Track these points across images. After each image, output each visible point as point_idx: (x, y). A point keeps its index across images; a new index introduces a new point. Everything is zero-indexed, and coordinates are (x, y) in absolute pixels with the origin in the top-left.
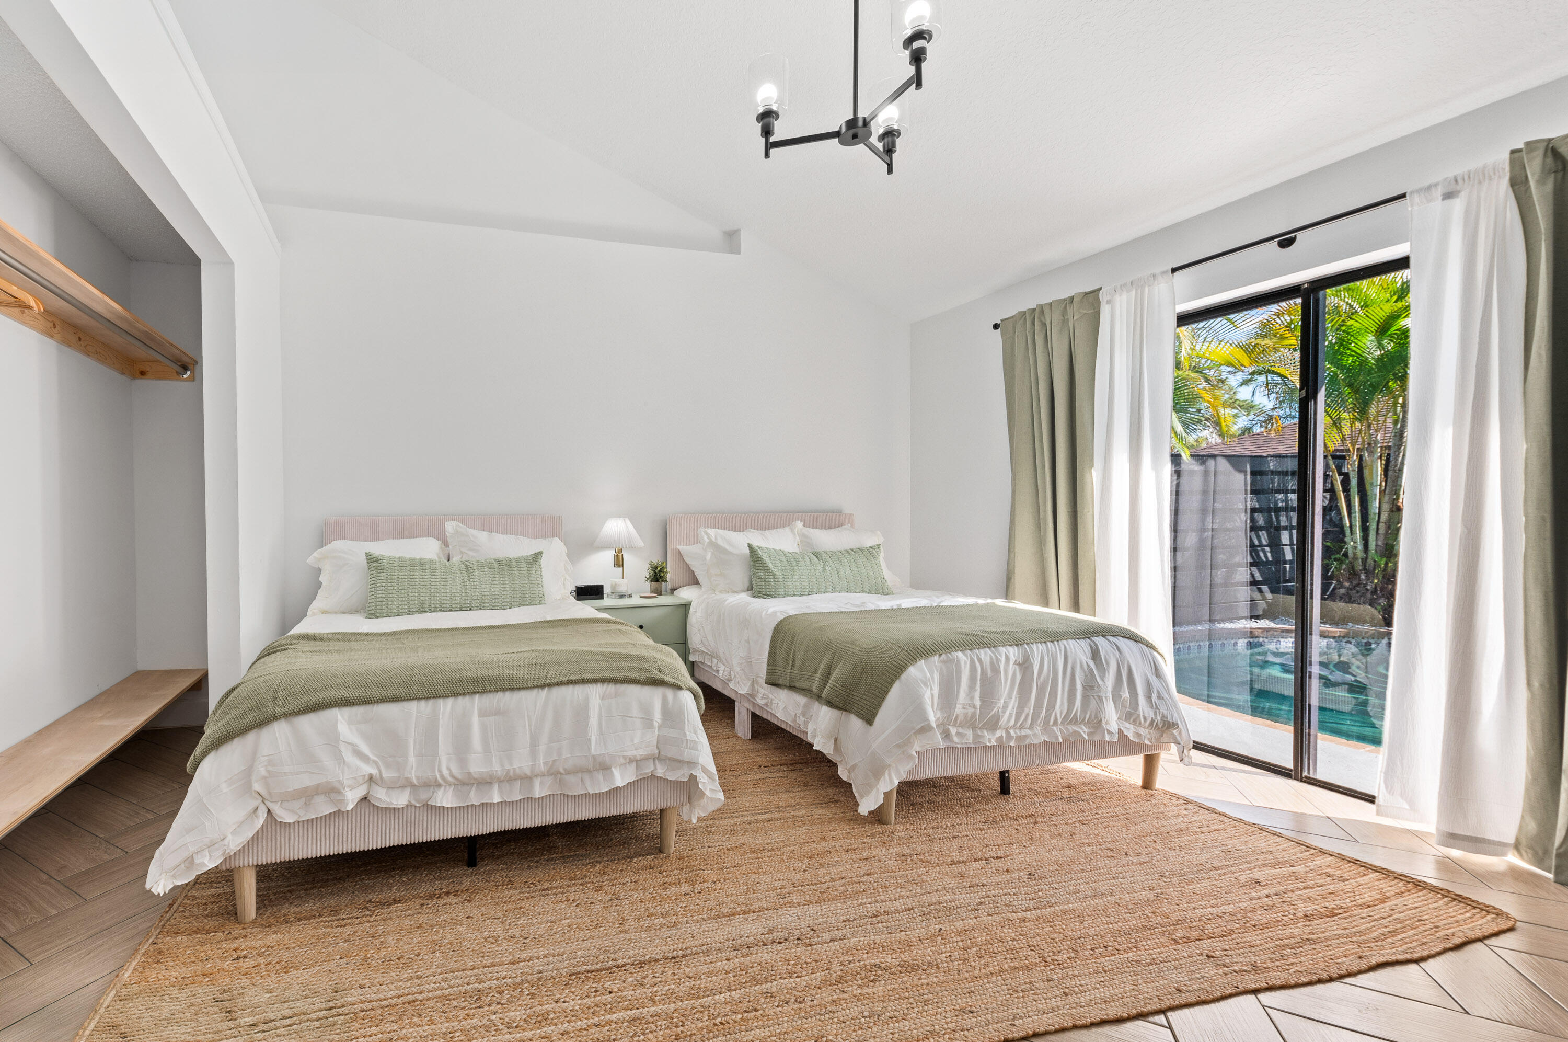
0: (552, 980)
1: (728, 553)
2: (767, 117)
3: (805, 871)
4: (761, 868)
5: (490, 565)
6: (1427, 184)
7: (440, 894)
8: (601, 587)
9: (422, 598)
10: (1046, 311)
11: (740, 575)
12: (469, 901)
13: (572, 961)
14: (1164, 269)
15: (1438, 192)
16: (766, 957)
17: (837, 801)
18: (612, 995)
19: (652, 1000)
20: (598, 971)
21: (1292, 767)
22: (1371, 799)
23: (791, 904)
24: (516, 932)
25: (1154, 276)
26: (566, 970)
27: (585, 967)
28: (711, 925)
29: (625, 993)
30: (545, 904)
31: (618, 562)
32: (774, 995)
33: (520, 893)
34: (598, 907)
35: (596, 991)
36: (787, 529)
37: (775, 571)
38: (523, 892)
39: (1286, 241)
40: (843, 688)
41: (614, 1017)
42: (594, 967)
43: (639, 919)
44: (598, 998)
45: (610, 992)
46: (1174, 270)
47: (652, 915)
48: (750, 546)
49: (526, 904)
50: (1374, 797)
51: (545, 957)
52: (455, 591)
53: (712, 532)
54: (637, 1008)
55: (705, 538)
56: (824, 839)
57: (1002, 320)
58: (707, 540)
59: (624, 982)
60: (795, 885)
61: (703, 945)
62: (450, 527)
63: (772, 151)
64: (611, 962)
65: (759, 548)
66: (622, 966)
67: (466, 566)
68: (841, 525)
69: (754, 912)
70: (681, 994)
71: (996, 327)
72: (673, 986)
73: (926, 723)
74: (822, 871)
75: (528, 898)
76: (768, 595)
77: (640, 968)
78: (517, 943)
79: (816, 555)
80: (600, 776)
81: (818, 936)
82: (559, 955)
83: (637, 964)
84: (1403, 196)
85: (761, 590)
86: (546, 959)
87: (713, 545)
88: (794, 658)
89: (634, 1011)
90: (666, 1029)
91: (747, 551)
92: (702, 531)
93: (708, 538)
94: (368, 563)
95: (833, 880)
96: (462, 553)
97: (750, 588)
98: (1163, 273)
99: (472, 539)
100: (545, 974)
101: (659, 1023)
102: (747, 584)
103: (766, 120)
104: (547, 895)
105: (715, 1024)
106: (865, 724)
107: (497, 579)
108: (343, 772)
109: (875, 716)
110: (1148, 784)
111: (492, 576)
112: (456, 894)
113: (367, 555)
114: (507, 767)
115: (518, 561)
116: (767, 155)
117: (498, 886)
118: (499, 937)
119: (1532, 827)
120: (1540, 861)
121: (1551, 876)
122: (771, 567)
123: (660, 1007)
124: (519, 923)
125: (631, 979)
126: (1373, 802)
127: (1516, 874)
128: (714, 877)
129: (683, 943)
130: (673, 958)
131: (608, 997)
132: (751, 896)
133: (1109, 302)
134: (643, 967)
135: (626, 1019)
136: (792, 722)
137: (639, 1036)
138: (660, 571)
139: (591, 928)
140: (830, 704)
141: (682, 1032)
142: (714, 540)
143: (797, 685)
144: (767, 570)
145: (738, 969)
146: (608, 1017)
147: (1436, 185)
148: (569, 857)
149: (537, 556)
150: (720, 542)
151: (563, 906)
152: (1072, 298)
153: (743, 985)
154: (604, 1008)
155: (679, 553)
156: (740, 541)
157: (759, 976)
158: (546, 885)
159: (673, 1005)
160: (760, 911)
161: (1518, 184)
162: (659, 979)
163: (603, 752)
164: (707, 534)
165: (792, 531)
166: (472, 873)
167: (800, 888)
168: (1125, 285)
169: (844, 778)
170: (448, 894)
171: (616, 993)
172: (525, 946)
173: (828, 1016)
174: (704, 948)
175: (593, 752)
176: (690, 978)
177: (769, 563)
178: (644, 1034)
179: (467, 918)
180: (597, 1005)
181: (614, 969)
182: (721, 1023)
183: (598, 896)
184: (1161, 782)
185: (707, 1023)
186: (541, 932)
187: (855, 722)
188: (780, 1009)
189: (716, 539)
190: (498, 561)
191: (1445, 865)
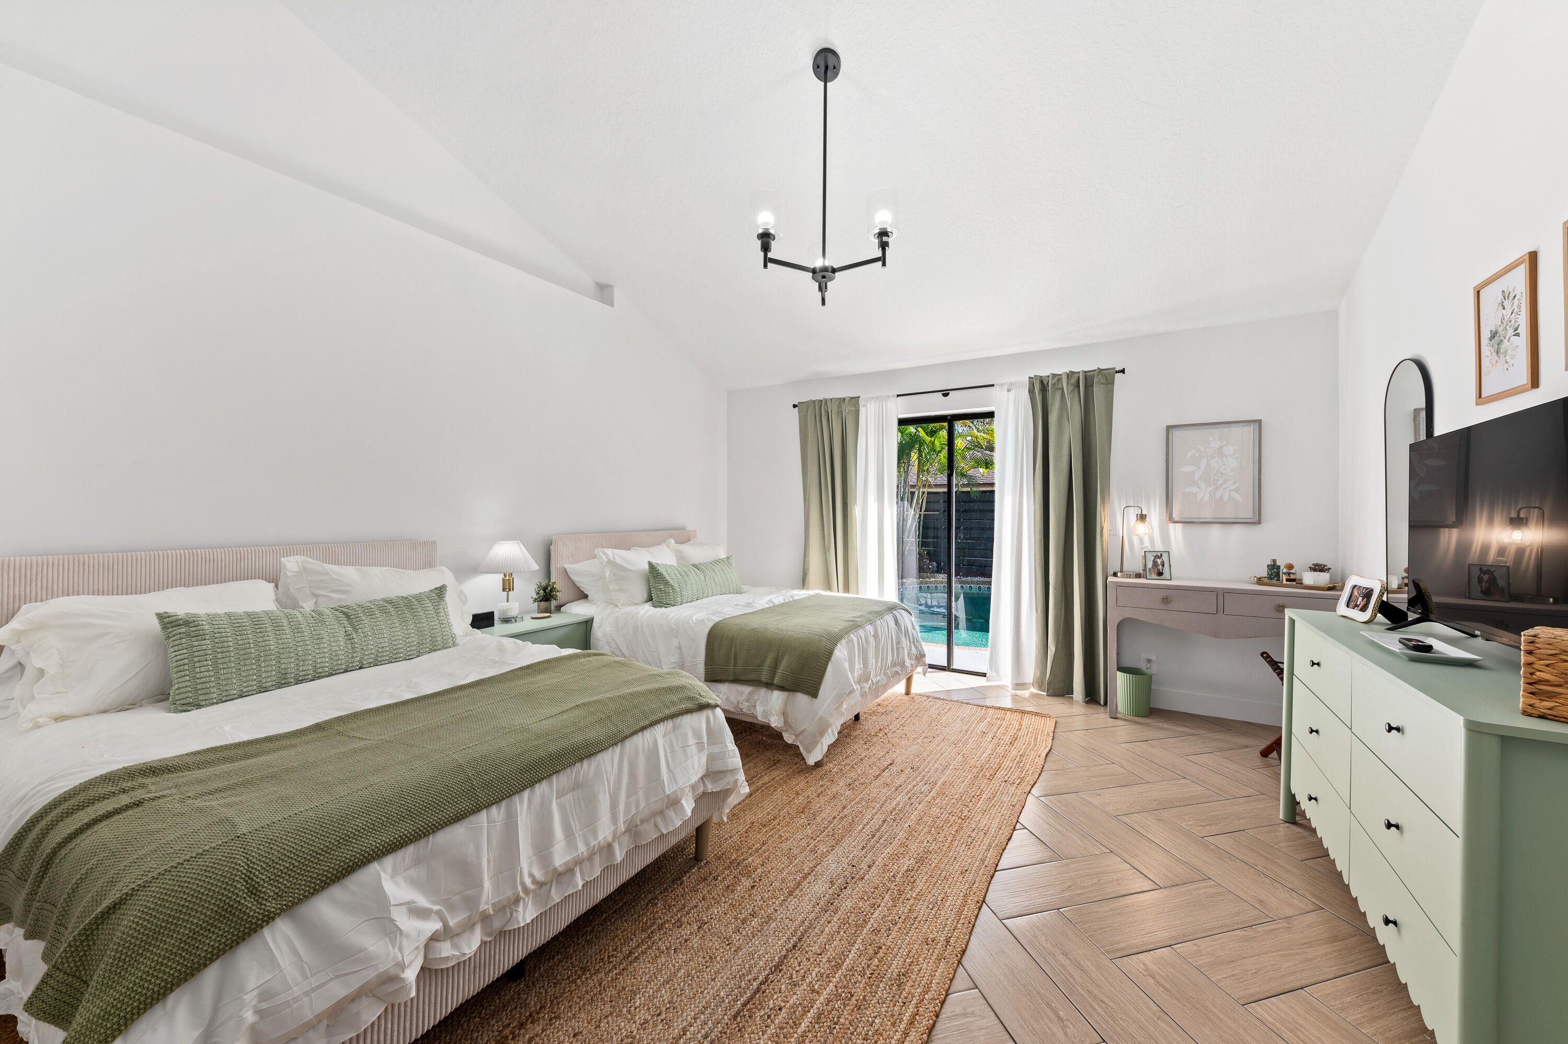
0: (724, 1036)
1: (623, 569)
2: (766, 239)
3: (809, 824)
4: (781, 836)
5: (383, 610)
6: (1001, 382)
7: (512, 1033)
8: (492, 613)
9: (283, 666)
10: (829, 403)
11: (640, 591)
12: (558, 1017)
13: (723, 1005)
14: (893, 394)
15: (1005, 387)
16: (849, 904)
17: (779, 761)
18: (784, 1010)
19: (813, 991)
20: (752, 999)
21: (946, 665)
22: (984, 675)
23: (824, 855)
24: (643, 1015)
25: (889, 397)
26: (726, 1017)
27: (739, 1002)
28: (793, 902)
29: (791, 1002)
30: (644, 967)
31: (507, 586)
32: (878, 929)
33: (607, 974)
34: (695, 942)
35: (769, 1017)
36: (664, 546)
37: (673, 584)
38: (610, 971)
39: (946, 394)
40: (790, 674)
41: (803, 1027)
42: (745, 998)
43: (739, 931)
44: (777, 1021)
45: (780, 1009)
46: (898, 396)
47: (744, 921)
48: (650, 564)
49: (627, 981)
50: (986, 674)
51: (695, 1019)
52: (336, 648)
53: (609, 551)
54: (812, 1007)
55: (604, 557)
56: (798, 794)
57: (799, 403)
58: (606, 560)
59: (780, 992)
60: (814, 838)
61: (803, 922)
62: (291, 564)
63: (769, 264)
64: (755, 984)
65: (658, 565)
66: (767, 981)
67: (345, 613)
68: (689, 540)
69: (810, 874)
70: (828, 972)
71: (795, 406)
72: (817, 970)
73: (852, 688)
74: (819, 819)
75: (620, 974)
76: (668, 604)
77: (780, 972)
78: (655, 1025)
79: (695, 566)
80: (671, 813)
81: (861, 869)
82: (705, 1008)
83: (775, 970)
84: (993, 385)
85: (663, 600)
86: (698, 1021)
87: (612, 563)
88: (735, 657)
89: (812, 1011)
90: (845, 1007)
91: (646, 567)
92: (599, 551)
93: (607, 557)
94: (163, 628)
95: (830, 822)
96: (315, 596)
97: (650, 599)
98: (893, 396)
99: (334, 577)
100: (712, 1035)
101: (836, 1006)
102: (645, 596)
103: (765, 239)
104: (636, 958)
105: (869, 978)
106: (810, 697)
107: (397, 625)
108: (400, 949)
109: (819, 690)
110: (908, 693)
111: (388, 622)
112: (534, 1021)
113: (161, 617)
114: (593, 843)
115: (419, 598)
116: (765, 266)
117: (574, 981)
118: (632, 1032)
119: (1038, 673)
120: (1040, 688)
121: (1045, 694)
122: (670, 580)
123: (825, 993)
124: (637, 1004)
125: (783, 986)
126: (985, 676)
127: (1034, 696)
128: (758, 861)
129: (788, 929)
130: (794, 946)
131: (783, 1014)
132: (796, 862)
133: (864, 406)
134: (782, 970)
135: (813, 1021)
136: (734, 708)
137: (835, 1028)
138: (551, 591)
139: (708, 964)
140: (782, 688)
141: (857, 1000)
142: (612, 559)
143: (742, 678)
144: (667, 583)
145: (842, 925)
146: (799, 1031)
147: (1005, 384)
148: (621, 908)
149: (440, 592)
150: (618, 561)
151: (663, 960)
152: (844, 399)
153: (855, 935)
154: (788, 1027)
155: (565, 570)
156: (639, 559)
157: (859, 922)
158: (626, 950)
159: (831, 984)
160: (812, 871)
161: (1031, 391)
162: (803, 971)
163: (675, 788)
164: (605, 553)
165: (668, 547)
166: (527, 986)
167: (818, 839)
168: (873, 398)
169: (790, 741)
170: (521, 1025)
171: (785, 1006)
172: (668, 1023)
173: (916, 922)
174: (806, 923)
175: (668, 792)
176: (821, 954)
177: (667, 578)
178: (836, 1024)
179: (575, 1036)
180: (782, 1028)
181: (763, 987)
182: (871, 974)
183: (686, 931)
184: (915, 689)
185: (864, 980)
186: (666, 998)
187: (802, 699)
188: (890, 937)
189: (614, 558)
190: (389, 601)
191: (1015, 698)
